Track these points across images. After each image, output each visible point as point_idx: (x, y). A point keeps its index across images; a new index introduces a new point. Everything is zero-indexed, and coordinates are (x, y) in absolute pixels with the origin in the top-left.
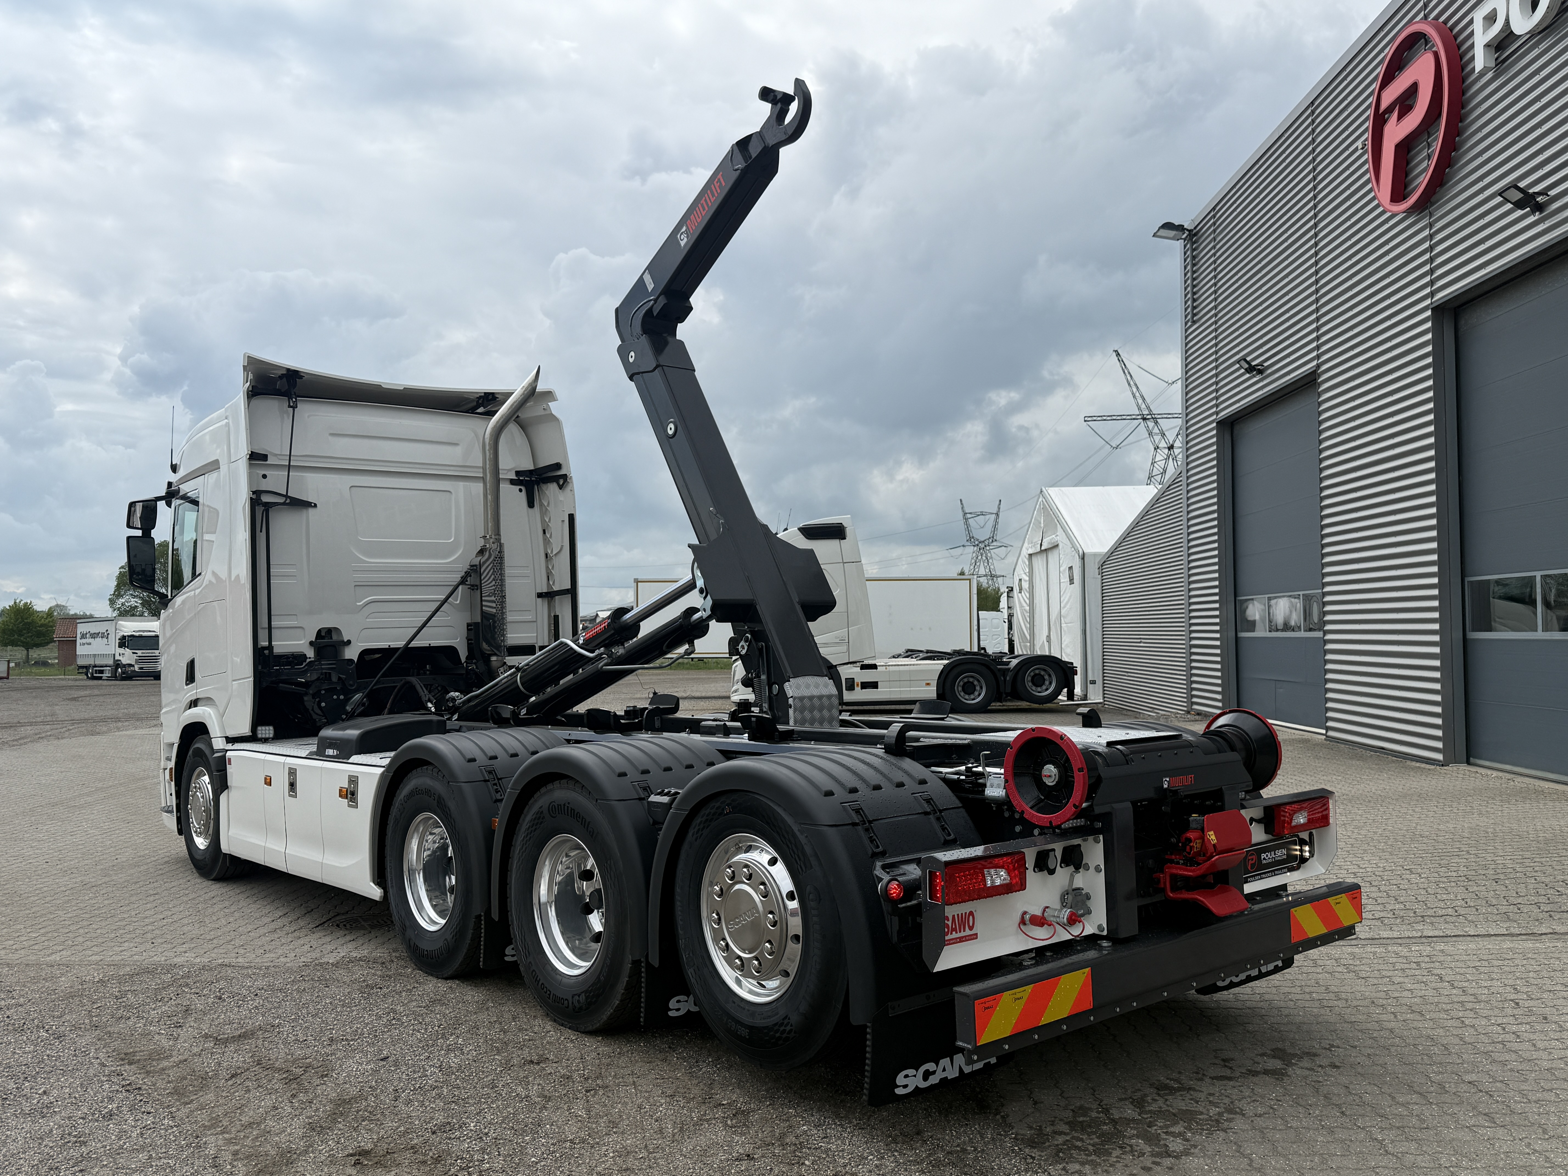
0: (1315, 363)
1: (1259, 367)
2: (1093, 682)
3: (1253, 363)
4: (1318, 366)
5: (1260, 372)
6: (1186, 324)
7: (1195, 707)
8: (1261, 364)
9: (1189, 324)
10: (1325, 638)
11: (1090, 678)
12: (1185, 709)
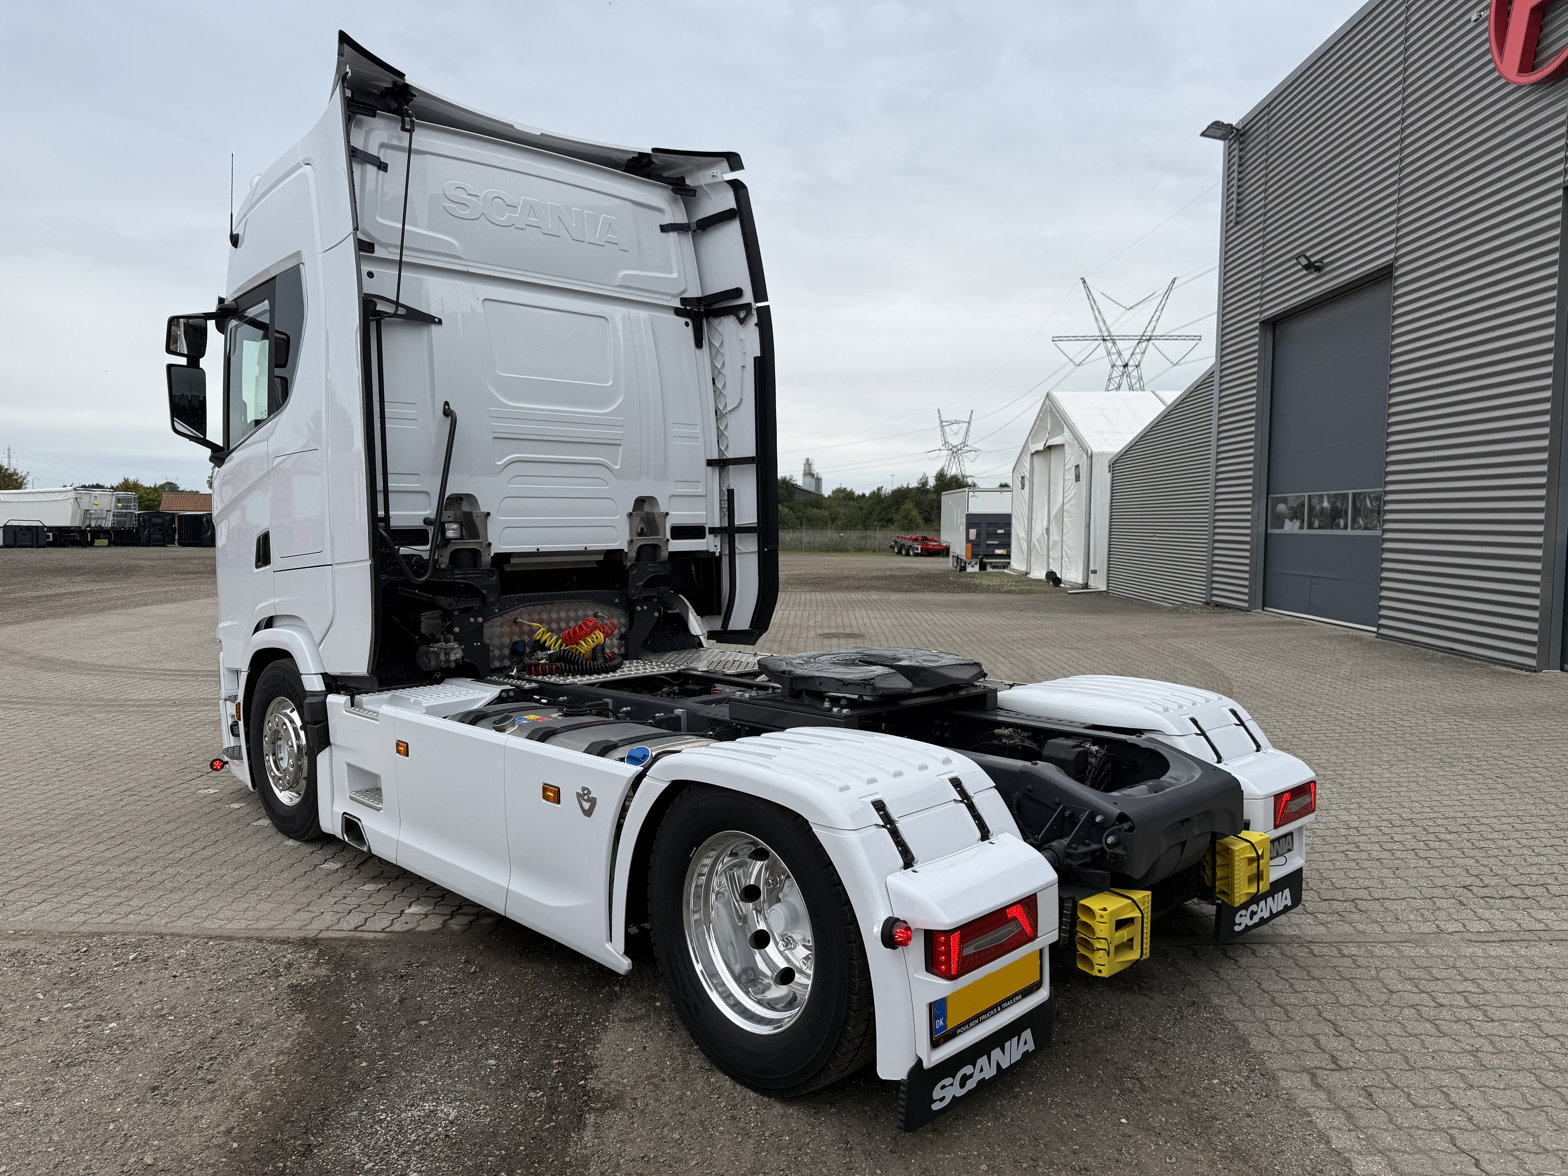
0: (1391, 256)
1: (1318, 264)
2: (1094, 572)
3: (1313, 260)
4: (1396, 259)
5: (1318, 269)
6: (1227, 225)
7: (1215, 599)
8: (1320, 261)
9: (1232, 224)
10: (1384, 537)
11: (1092, 568)
12: (1204, 600)
